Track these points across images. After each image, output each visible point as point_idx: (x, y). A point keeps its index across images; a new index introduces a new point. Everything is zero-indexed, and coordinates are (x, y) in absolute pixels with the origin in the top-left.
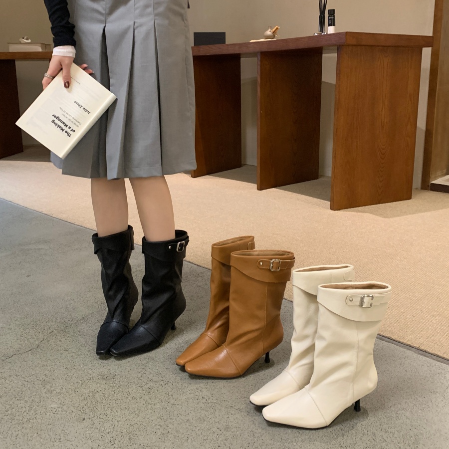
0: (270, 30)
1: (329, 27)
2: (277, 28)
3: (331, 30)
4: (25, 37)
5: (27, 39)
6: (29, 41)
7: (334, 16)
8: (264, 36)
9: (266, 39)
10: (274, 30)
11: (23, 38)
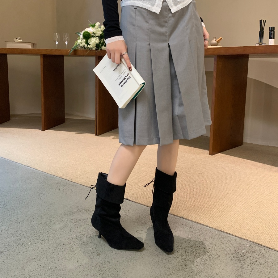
0: (214, 40)
1: (270, 40)
2: (221, 38)
3: (271, 42)
4: (19, 38)
5: (20, 40)
6: (21, 41)
7: (274, 32)
8: (210, 44)
9: (212, 46)
10: (218, 40)
11: (17, 38)
